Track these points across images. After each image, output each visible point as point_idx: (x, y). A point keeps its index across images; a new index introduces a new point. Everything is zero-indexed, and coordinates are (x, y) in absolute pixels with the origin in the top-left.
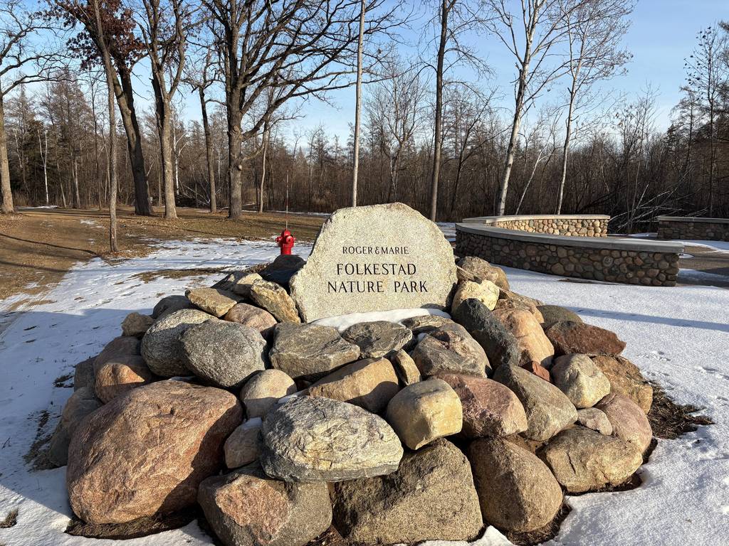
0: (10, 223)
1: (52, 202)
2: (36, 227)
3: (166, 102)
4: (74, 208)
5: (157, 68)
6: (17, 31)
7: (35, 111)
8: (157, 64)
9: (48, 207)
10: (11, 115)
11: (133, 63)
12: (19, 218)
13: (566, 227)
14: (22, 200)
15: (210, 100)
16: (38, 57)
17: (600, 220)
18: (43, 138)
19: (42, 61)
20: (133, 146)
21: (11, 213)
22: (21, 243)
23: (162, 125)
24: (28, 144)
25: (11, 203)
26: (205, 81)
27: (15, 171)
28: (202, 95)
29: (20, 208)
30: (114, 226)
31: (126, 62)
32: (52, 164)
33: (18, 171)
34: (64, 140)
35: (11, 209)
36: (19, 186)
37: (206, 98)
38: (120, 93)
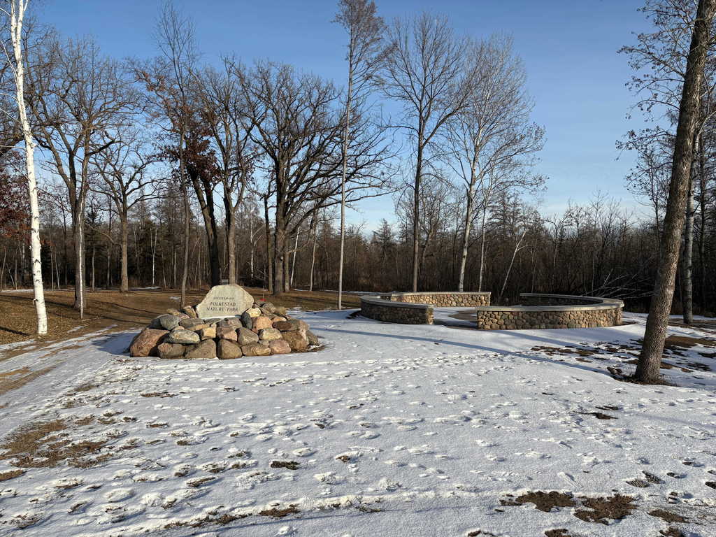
0: (126, 298)
1: (156, 284)
2: (141, 301)
3: (232, 213)
4: (171, 288)
5: (228, 191)
6: (140, 163)
7: (151, 212)
8: (227, 189)
9: (153, 288)
10: (133, 216)
11: (215, 184)
12: (131, 295)
13: (460, 300)
14: (135, 283)
15: (271, 207)
16: (153, 181)
17: (484, 295)
18: (154, 235)
19: (155, 183)
20: (211, 242)
21: (126, 292)
22: (130, 310)
23: (229, 229)
24: (143, 239)
25: (127, 285)
26: (269, 193)
27: (131, 259)
28: (266, 203)
29: (133, 288)
30: (183, 299)
31: (211, 184)
32: (158, 254)
33: (134, 260)
34: (169, 236)
35: (126, 289)
36: (134, 271)
37: (268, 206)
38: (204, 206)
